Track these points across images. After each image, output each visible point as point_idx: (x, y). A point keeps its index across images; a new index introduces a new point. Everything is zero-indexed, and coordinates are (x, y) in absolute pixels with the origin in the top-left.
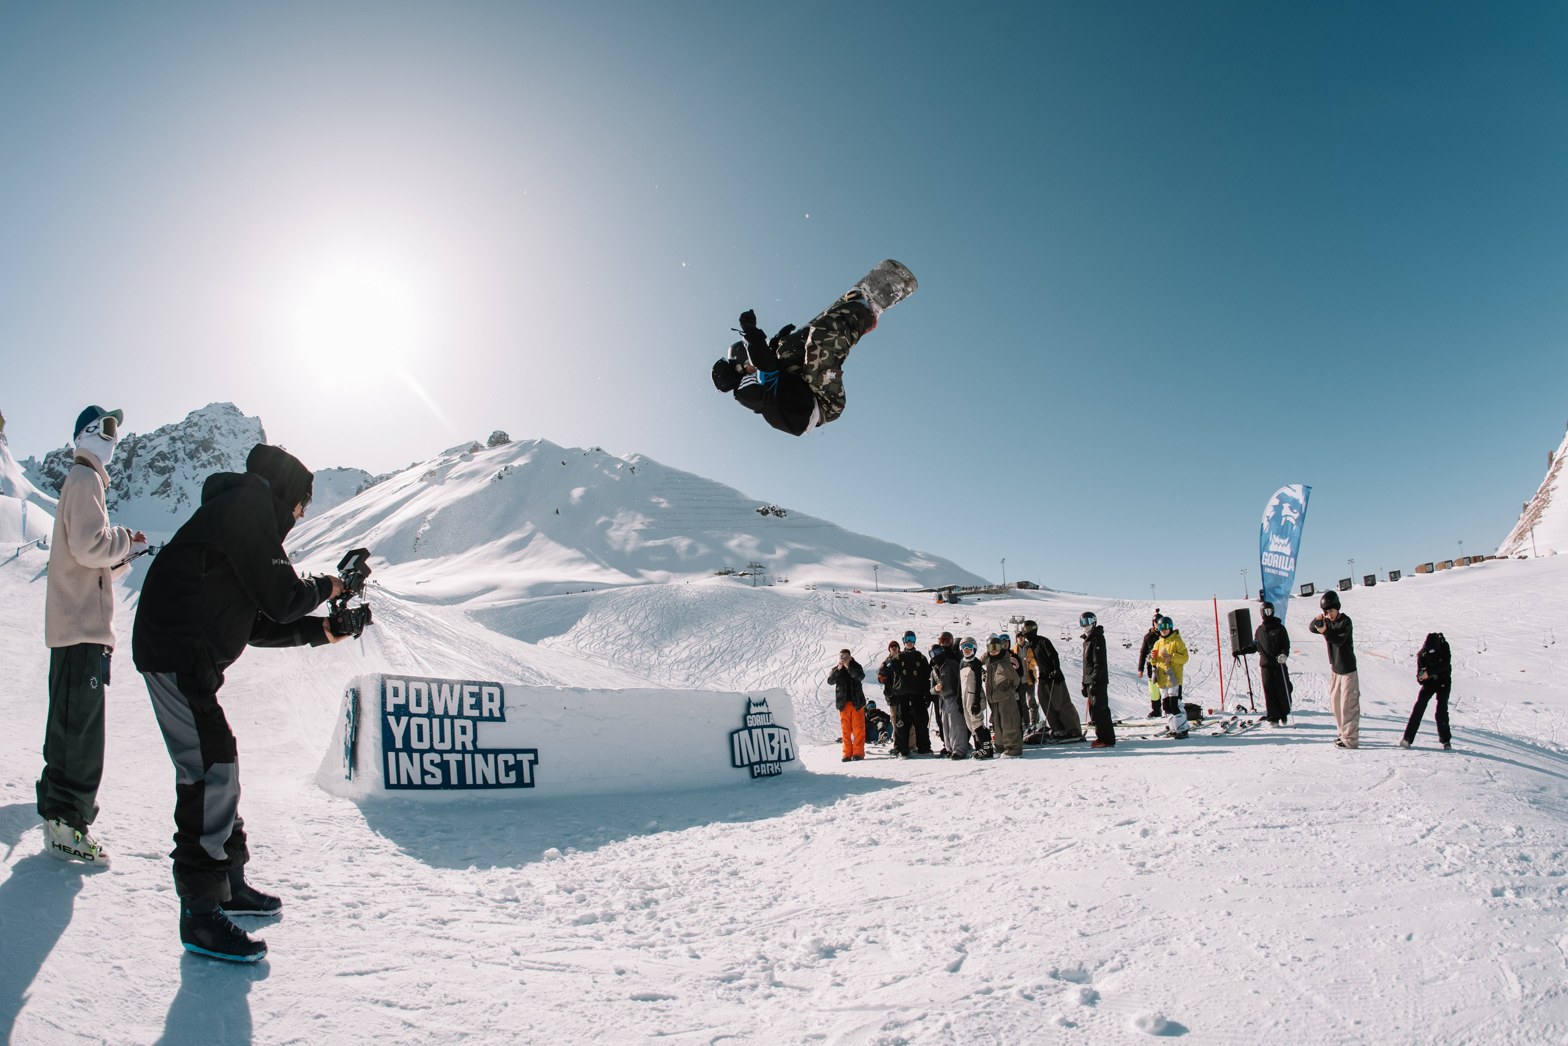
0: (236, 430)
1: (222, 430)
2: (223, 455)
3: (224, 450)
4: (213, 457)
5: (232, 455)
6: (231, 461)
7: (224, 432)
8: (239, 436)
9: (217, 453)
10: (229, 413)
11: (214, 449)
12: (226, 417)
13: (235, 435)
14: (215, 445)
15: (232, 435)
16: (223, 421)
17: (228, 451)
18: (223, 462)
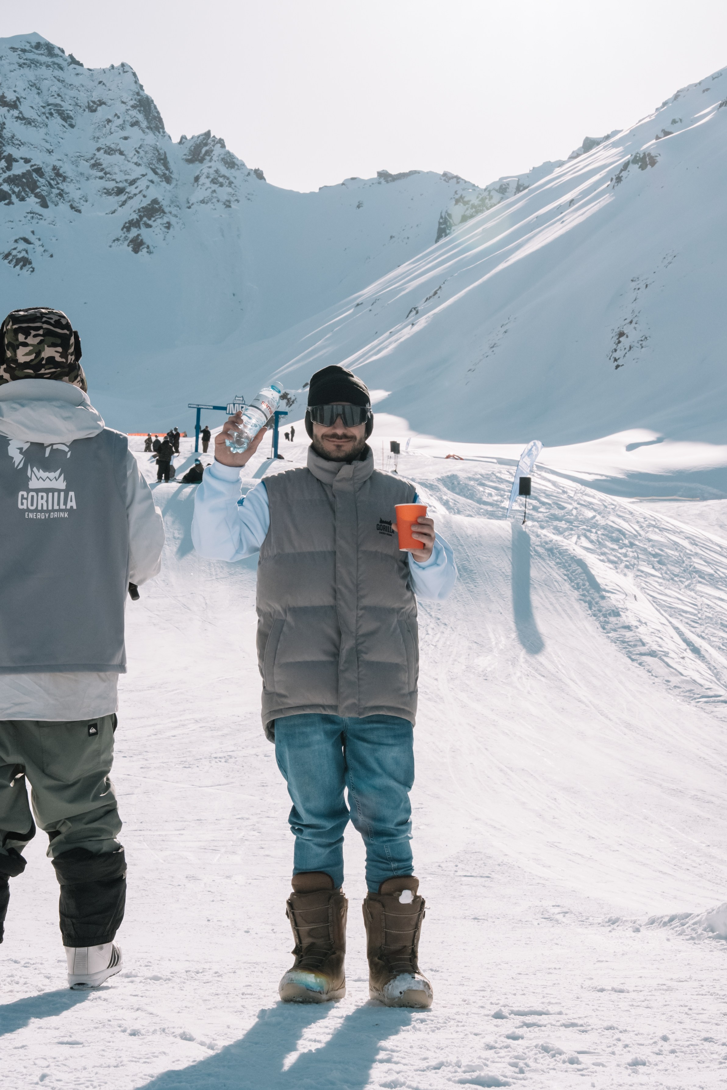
0: (67, 106)
1: (25, 109)
2: (39, 171)
3: (39, 159)
4: (9, 180)
5: (67, 169)
6: (63, 186)
7: (29, 114)
8: (78, 121)
9: (19, 169)
10: (34, 63)
11: (10, 160)
12: (30, 74)
13: (66, 118)
14: (9, 150)
15: (57, 120)
16: (21, 85)
17: (52, 160)
18: (43, 189)
